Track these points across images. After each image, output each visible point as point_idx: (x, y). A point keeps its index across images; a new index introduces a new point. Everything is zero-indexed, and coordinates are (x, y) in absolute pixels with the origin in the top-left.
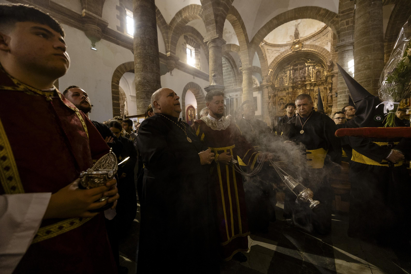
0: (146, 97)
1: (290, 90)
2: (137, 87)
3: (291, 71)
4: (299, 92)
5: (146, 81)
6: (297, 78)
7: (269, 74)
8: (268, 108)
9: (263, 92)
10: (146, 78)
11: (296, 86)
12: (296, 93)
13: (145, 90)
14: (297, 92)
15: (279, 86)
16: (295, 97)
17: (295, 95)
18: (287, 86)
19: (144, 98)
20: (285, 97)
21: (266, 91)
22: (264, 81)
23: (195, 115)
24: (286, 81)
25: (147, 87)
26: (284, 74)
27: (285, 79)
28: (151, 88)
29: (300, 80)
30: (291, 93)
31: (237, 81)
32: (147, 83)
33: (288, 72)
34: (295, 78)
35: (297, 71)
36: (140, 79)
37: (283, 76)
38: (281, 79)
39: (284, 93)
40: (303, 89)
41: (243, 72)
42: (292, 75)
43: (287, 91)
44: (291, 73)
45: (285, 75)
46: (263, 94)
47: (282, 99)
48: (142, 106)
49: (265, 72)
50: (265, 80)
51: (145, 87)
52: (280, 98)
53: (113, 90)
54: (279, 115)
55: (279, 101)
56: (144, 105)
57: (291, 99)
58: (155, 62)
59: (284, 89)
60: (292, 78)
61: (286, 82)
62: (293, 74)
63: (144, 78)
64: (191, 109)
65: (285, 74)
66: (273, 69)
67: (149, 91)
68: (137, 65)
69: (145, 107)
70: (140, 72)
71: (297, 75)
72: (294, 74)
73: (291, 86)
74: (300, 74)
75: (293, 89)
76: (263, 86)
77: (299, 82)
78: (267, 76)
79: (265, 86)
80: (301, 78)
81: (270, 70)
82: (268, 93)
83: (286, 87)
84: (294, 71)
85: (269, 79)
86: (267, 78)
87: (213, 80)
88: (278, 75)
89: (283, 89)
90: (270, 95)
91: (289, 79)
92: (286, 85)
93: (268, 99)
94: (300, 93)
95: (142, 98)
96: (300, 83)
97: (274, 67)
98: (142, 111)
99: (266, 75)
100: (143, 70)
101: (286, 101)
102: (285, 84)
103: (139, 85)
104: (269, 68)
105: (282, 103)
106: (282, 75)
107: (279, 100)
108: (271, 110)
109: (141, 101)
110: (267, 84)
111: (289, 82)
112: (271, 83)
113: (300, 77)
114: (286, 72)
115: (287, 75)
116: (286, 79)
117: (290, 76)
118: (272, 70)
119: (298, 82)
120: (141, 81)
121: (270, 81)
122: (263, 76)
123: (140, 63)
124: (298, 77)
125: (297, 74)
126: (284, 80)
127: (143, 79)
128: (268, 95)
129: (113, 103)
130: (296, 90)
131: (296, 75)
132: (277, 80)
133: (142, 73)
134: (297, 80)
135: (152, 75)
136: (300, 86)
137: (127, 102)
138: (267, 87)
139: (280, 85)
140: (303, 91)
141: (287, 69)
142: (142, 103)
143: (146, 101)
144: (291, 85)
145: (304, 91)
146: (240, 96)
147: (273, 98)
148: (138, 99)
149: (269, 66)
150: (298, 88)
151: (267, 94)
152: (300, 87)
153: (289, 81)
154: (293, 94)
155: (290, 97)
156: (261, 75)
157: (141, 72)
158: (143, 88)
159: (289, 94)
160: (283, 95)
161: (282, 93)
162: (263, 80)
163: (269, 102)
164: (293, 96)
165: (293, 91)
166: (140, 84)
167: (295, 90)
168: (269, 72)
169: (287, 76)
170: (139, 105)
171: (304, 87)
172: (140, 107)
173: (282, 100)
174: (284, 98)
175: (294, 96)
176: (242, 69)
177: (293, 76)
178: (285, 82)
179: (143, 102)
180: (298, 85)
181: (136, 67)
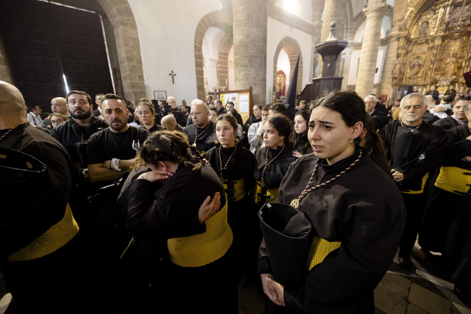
0: (249, 65)
1: (438, 42)
2: (238, 50)
3: (448, 8)
4: (452, 46)
5: (249, 40)
6: (457, 21)
7: (406, 17)
8: (392, 72)
9: (388, 48)
10: (250, 35)
11: (450, 36)
12: (446, 47)
13: (248, 53)
14: (449, 45)
15: (417, 37)
16: (442, 54)
17: (444, 50)
18: (434, 36)
19: (246, 66)
20: (425, 54)
21: (394, 45)
22: (394, 29)
23: (285, 83)
24: (433, 26)
25: (251, 50)
26: (432, 15)
27: (431, 23)
28: (256, 51)
29: (461, 24)
30: (438, 48)
31: (349, 30)
32: (252, 44)
33: (442, 10)
34: (452, 21)
35: (459, 7)
36: (241, 37)
37: (429, 19)
38: (425, 23)
39: (425, 47)
40: (462, 40)
41: (368, 16)
42: (447, 16)
43: (431, 45)
44: (447, 12)
45: (434, 16)
46: (387, 51)
47: (418, 58)
48: (243, 78)
49: (400, 13)
50: (396, 27)
51: (248, 49)
52: (416, 56)
53: (196, 53)
54: (407, 83)
55: (411, 60)
56: (246, 76)
57: (435, 57)
58: (263, 9)
59: (427, 42)
60: (445, 21)
61: (432, 29)
62: (450, 13)
63: (248, 36)
64: (280, 75)
65: (435, 14)
66: (415, 6)
67: (253, 55)
68: (238, 15)
69: (247, 78)
70: (241, 26)
71: (457, 15)
72: (451, 15)
73: (441, 36)
74: (464, 12)
75: (443, 40)
76: (391, 37)
77: (458, 28)
78: (401, 21)
79: (394, 36)
80: (464, 21)
81: (409, 10)
82: (398, 49)
83: (430, 37)
84: (453, 7)
85: (405, 25)
86: (401, 23)
87: (331, 32)
88: (420, 16)
89: (424, 41)
90: (400, 51)
91: (440, 24)
92: (432, 34)
93: (395, 58)
94: (454, 46)
95: (243, 66)
96: (459, 30)
97: (418, 3)
98: (243, 84)
99: (400, 18)
100: (246, 23)
101: (425, 60)
102: (430, 33)
103: (239, 47)
104: (408, 6)
105: (416, 64)
106: (428, 16)
107: (413, 60)
108: (397, 76)
109: (242, 70)
110: (399, 34)
111: (439, 29)
112: (406, 32)
113: (463, 17)
114: (437, 12)
115: (438, 15)
116: (434, 23)
117: (444, 18)
118: (413, 10)
119: (455, 29)
120: (244, 41)
121: (406, 29)
122: (394, 20)
123: (243, 12)
124: (459, 19)
125: (457, 13)
126: (430, 25)
127: (246, 37)
128: (398, 52)
129: (197, 70)
130: (449, 42)
131: (454, 16)
132: (415, 27)
133: (245, 28)
134: (454, 24)
135: (259, 30)
136: (457, 34)
137: (206, 68)
138: (398, 39)
139: (420, 34)
140: (461, 44)
141: (441, 5)
142: (242, 73)
143: (249, 70)
144: (442, 34)
145: (463, 43)
146: (350, 55)
147: (403, 57)
148: (238, 67)
149: (410, 3)
150: (453, 37)
151: (396, 51)
152: (457, 37)
153: (438, 27)
154: (441, 48)
155: (433, 54)
156: (392, 19)
157: (244, 26)
158: (245, 51)
159: (433, 49)
160: (422, 51)
161: (421, 47)
162: (392, 26)
163: (396, 63)
164: (439, 53)
165: (441, 45)
166: (241, 45)
167: (446, 41)
168: (406, 12)
169: (437, 18)
170: (239, 76)
171: (464, 37)
172: (240, 78)
173: (418, 60)
174: (422, 55)
175: (441, 52)
176: (367, 11)
177: (449, 17)
178: (430, 29)
179: (244, 72)
180: (454, 33)
181: (236, 18)
